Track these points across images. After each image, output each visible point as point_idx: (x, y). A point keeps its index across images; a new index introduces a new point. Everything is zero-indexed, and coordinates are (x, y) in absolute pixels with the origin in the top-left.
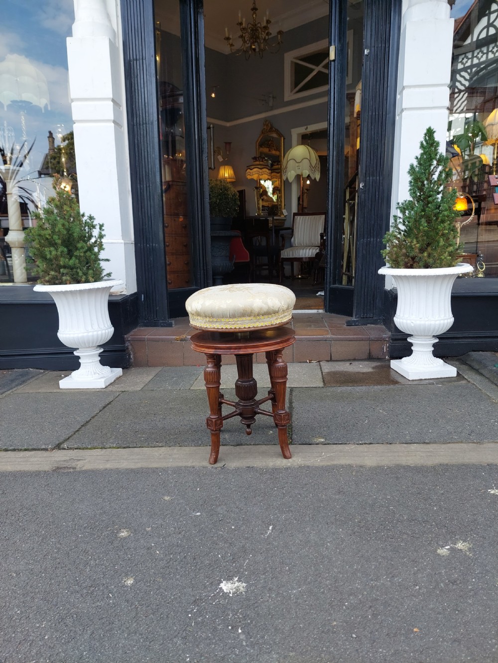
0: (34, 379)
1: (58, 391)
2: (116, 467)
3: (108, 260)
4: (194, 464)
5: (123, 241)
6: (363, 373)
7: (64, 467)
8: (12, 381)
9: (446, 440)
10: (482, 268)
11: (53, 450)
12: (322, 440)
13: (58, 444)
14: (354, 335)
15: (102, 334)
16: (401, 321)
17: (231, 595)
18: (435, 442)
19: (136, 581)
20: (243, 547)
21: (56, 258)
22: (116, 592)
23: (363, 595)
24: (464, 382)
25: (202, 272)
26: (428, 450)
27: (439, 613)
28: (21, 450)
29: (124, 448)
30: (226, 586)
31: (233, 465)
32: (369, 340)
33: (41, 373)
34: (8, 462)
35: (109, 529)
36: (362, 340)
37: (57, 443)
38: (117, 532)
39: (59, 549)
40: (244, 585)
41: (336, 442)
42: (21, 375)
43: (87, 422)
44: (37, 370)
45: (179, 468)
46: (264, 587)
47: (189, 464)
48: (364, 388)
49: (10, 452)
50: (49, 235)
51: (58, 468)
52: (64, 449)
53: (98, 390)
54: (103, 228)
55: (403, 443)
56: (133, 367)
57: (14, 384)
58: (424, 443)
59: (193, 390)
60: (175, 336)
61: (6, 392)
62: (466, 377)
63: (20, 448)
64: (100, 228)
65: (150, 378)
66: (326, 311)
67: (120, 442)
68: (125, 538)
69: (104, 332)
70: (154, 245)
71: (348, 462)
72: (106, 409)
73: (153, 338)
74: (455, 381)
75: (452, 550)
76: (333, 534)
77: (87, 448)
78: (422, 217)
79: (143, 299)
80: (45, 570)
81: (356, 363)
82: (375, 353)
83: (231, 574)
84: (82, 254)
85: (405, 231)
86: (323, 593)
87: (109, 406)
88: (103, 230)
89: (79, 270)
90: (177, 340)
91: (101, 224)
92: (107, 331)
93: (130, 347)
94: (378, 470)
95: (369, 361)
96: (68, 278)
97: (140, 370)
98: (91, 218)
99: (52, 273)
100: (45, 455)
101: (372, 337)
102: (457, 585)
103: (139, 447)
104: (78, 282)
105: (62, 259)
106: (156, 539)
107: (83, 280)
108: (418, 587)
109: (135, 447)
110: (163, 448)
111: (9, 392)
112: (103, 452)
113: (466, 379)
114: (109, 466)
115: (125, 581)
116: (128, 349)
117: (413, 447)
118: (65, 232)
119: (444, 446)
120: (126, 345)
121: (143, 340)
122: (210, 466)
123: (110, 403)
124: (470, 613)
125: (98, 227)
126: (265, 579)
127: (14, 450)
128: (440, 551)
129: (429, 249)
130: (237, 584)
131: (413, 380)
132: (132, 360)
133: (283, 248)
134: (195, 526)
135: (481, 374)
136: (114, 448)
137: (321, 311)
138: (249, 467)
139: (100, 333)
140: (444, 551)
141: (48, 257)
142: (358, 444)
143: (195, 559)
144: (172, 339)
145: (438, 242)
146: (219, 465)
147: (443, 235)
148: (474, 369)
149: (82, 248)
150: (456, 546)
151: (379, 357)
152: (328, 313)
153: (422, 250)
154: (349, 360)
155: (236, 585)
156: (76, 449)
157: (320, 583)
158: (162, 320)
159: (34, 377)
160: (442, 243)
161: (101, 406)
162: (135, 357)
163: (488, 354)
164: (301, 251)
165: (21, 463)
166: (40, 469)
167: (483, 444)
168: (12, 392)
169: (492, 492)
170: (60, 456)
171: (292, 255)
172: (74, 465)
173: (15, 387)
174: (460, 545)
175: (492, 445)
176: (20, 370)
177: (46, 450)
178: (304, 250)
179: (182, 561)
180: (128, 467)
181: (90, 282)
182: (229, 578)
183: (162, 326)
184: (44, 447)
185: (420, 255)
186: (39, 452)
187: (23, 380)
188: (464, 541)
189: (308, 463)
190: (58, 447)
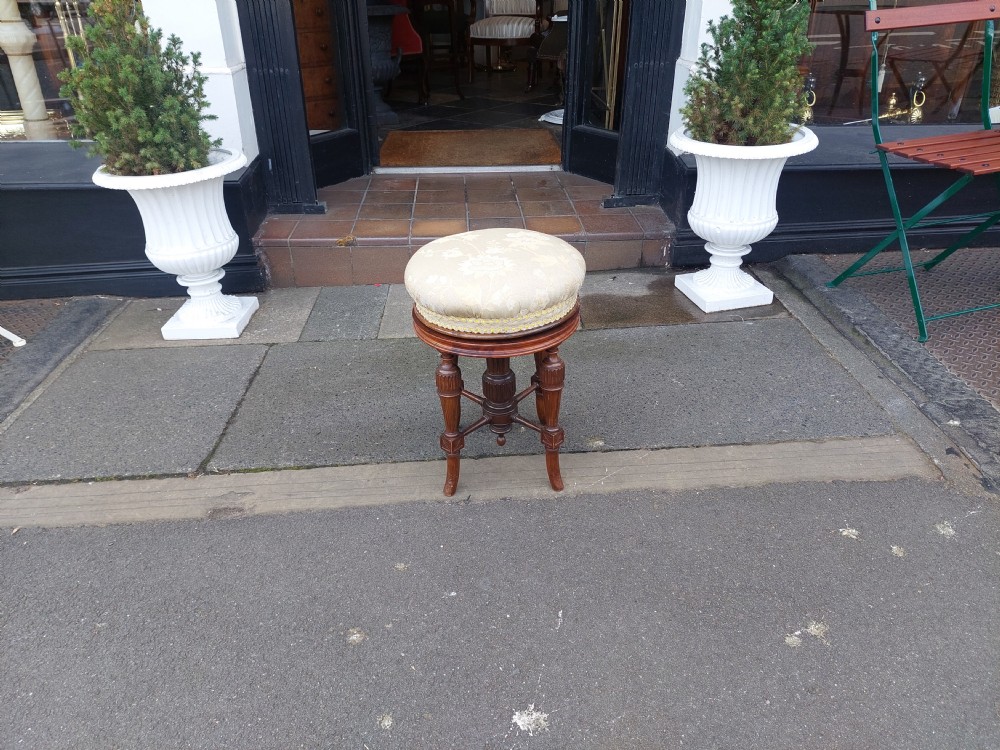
0: (112, 317)
1: (162, 344)
2: (307, 507)
3: (213, 117)
4: (423, 497)
5: (229, 71)
6: (636, 299)
7: (225, 509)
8: (78, 323)
9: (773, 437)
10: (810, 102)
11: (196, 475)
12: (601, 443)
13: (202, 463)
14: (621, 230)
15: (223, 252)
16: (701, 223)
17: (531, 735)
18: (758, 442)
19: (397, 721)
20: (530, 649)
21: (129, 128)
22: (372, 741)
23: (701, 719)
24: (783, 315)
25: (359, 101)
26: (750, 457)
27: (800, 741)
28: (144, 477)
29: (308, 468)
30: (522, 720)
31: (481, 496)
32: (642, 238)
33: (120, 304)
34: (130, 502)
35: (331, 630)
36: (632, 239)
37: (199, 461)
38: (345, 635)
39: (267, 670)
40: (546, 716)
41: (620, 447)
42: (88, 311)
43: (234, 414)
44: (113, 298)
45: (402, 504)
46: (572, 717)
47: (416, 497)
48: (641, 331)
49: (127, 481)
50: (109, 85)
51: (216, 511)
52: (213, 473)
53: (228, 342)
54: (200, 60)
55: (715, 445)
56: (271, 287)
57: (83, 331)
58: (744, 444)
59: (383, 340)
60: (336, 237)
61: (74, 348)
62: (785, 305)
63: (142, 474)
64: (196, 61)
65: (306, 312)
66: (565, 170)
67: (300, 458)
68: (359, 646)
69: (225, 248)
70: (282, 70)
71: (645, 485)
72: (254, 385)
73: (300, 242)
74: (769, 313)
75: (805, 637)
76: (646, 618)
77: (249, 471)
78: (752, 56)
79: (270, 167)
80: (260, 711)
81: (622, 276)
82: (650, 259)
83: (523, 699)
84: (173, 120)
85: (718, 71)
86: (650, 720)
87: (258, 377)
88: (200, 64)
89: (172, 150)
90: (340, 244)
91: (195, 52)
92: (229, 245)
93: (263, 257)
94: (687, 497)
95: (641, 272)
96: (156, 165)
97: (285, 294)
98: (175, 41)
99: (126, 156)
100: (186, 486)
101: (647, 233)
102: (817, 694)
103: (332, 466)
104: (173, 170)
105: (140, 132)
106: (405, 644)
107: (182, 166)
108: (768, 702)
109: (325, 466)
110: (369, 466)
111: (80, 349)
112: (277, 478)
113: (785, 308)
114: (295, 505)
115: (380, 722)
116: (260, 259)
117: (730, 451)
118: (137, 79)
119: (771, 448)
120: (256, 254)
121: (283, 245)
122: (448, 500)
123: (256, 373)
124: (836, 736)
125: (190, 61)
126: (570, 703)
127: (132, 478)
128: (788, 640)
129: (757, 111)
130: (535, 715)
131: (711, 313)
132: (269, 277)
133: (473, 18)
134: (455, 616)
135: (806, 299)
136: (291, 468)
137: (556, 168)
138: (505, 499)
139: (219, 250)
140: (793, 640)
141: (114, 126)
142: (652, 449)
143: (467, 676)
144: (332, 242)
145: (772, 101)
146: (460, 496)
147: (781, 87)
148: (797, 288)
149: (172, 107)
150: (809, 631)
151: (656, 264)
152: (568, 173)
153: (745, 113)
154: (611, 271)
155: (534, 717)
156: (233, 471)
157: (644, 704)
158: (307, 202)
159: (109, 313)
160: (778, 100)
161: (245, 377)
162: (271, 272)
163: (814, 258)
164: (505, 26)
165: (154, 504)
166: (189, 515)
167: (822, 442)
168: (85, 348)
169: (845, 533)
170: (212, 489)
171: (490, 35)
172: (238, 503)
173: (86, 337)
174: (814, 629)
175: (836, 444)
176: (83, 298)
177: (185, 475)
178: (510, 26)
179: (450, 681)
180: (325, 506)
181: (193, 169)
182: (523, 707)
183: (307, 213)
184: (180, 471)
185: (743, 121)
186: (176, 481)
187: (93, 321)
188: (818, 621)
189: (588, 489)
190: (203, 469)
